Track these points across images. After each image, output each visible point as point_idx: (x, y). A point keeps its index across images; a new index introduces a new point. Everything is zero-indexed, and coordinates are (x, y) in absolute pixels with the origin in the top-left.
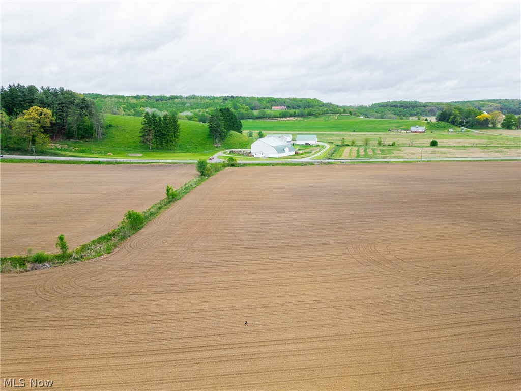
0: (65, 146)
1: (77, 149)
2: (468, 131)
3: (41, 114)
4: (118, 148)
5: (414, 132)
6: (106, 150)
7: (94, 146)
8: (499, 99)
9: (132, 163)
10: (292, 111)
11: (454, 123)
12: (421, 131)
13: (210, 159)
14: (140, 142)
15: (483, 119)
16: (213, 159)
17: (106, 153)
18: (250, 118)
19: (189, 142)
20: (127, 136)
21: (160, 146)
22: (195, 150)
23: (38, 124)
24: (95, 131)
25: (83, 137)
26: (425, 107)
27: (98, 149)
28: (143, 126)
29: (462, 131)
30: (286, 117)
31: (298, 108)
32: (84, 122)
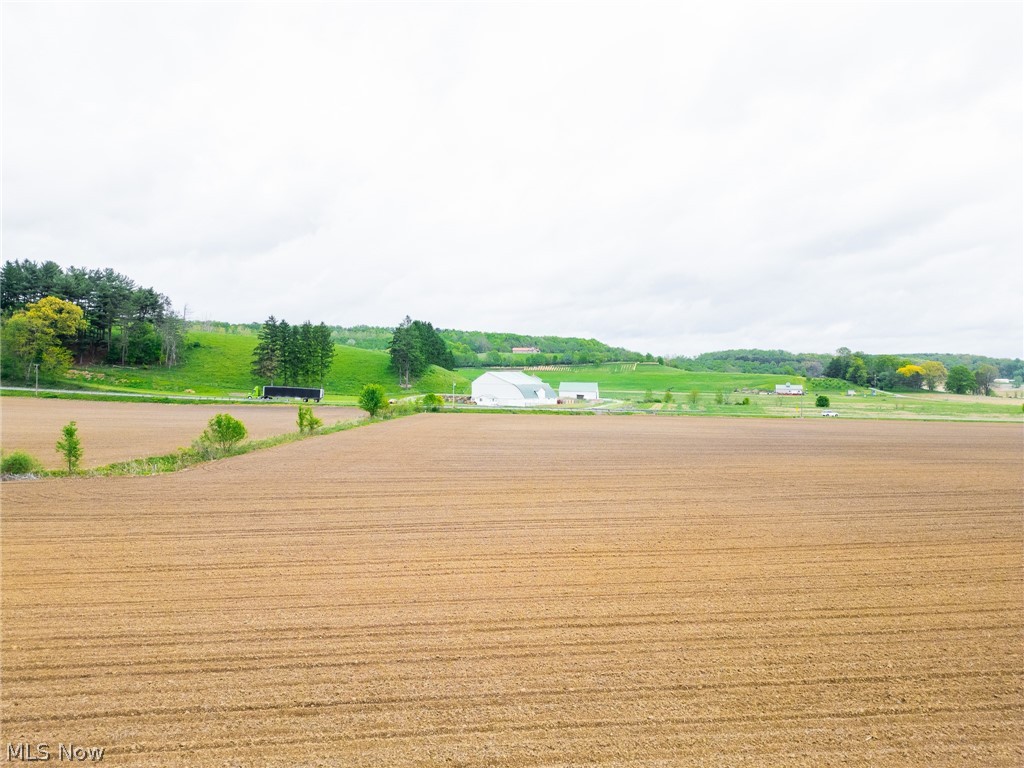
0: (101, 376)
1: (123, 381)
2: (884, 396)
3: (60, 311)
5: (783, 394)
6: (181, 384)
7: (159, 378)
8: (934, 352)
10: (550, 356)
11: (855, 380)
12: (796, 392)
14: (254, 372)
15: (908, 375)
17: (181, 389)
18: (470, 366)
19: (349, 378)
20: (228, 364)
21: (291, 382)
23: (52, 330)
24: (165, 351)
25: (139, 362)
26: (799, 361)
27: (166, 383)
28: (261, 341)
29: (872, 395)
30: (538, 365)
31: (562, 351)
32: (145, 332)
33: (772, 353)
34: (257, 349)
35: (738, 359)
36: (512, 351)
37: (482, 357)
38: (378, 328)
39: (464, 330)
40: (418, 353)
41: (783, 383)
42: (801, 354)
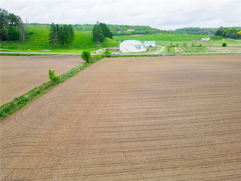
1: (8, 46)
2: (233, 41)
4: (35, 46)
5: (204, 41)
6: (27, 47)
7: (19, 45)
9: (41, 55)
10: (137, 31)
11: (225, 36)
12: (207, 40)
13: (94, 53)
14: (50, 42)
15: (240, 34)
16: (96, 53)
17: (26, 49)
18: (116, 35)
19: (81, 43)
20: (42, 39)
21: (62, 46)
22: (84, 48)
24: (20, 36)
25: (13, 40)
26: (203, 30)
27: (22, 47)
28: (50, 32)
29: (230, 41)
30: (134, 34)
31: (141, 30)
32: (12, 30)
33: (195, 28)
34: (49, 34)
35: (186, 30)
36: (127, 30)
37: (119, 32)
38: (90, 25)
39: (114, 25)
40: (102, 34)
41: (204, 38)
42: (203, 28)
